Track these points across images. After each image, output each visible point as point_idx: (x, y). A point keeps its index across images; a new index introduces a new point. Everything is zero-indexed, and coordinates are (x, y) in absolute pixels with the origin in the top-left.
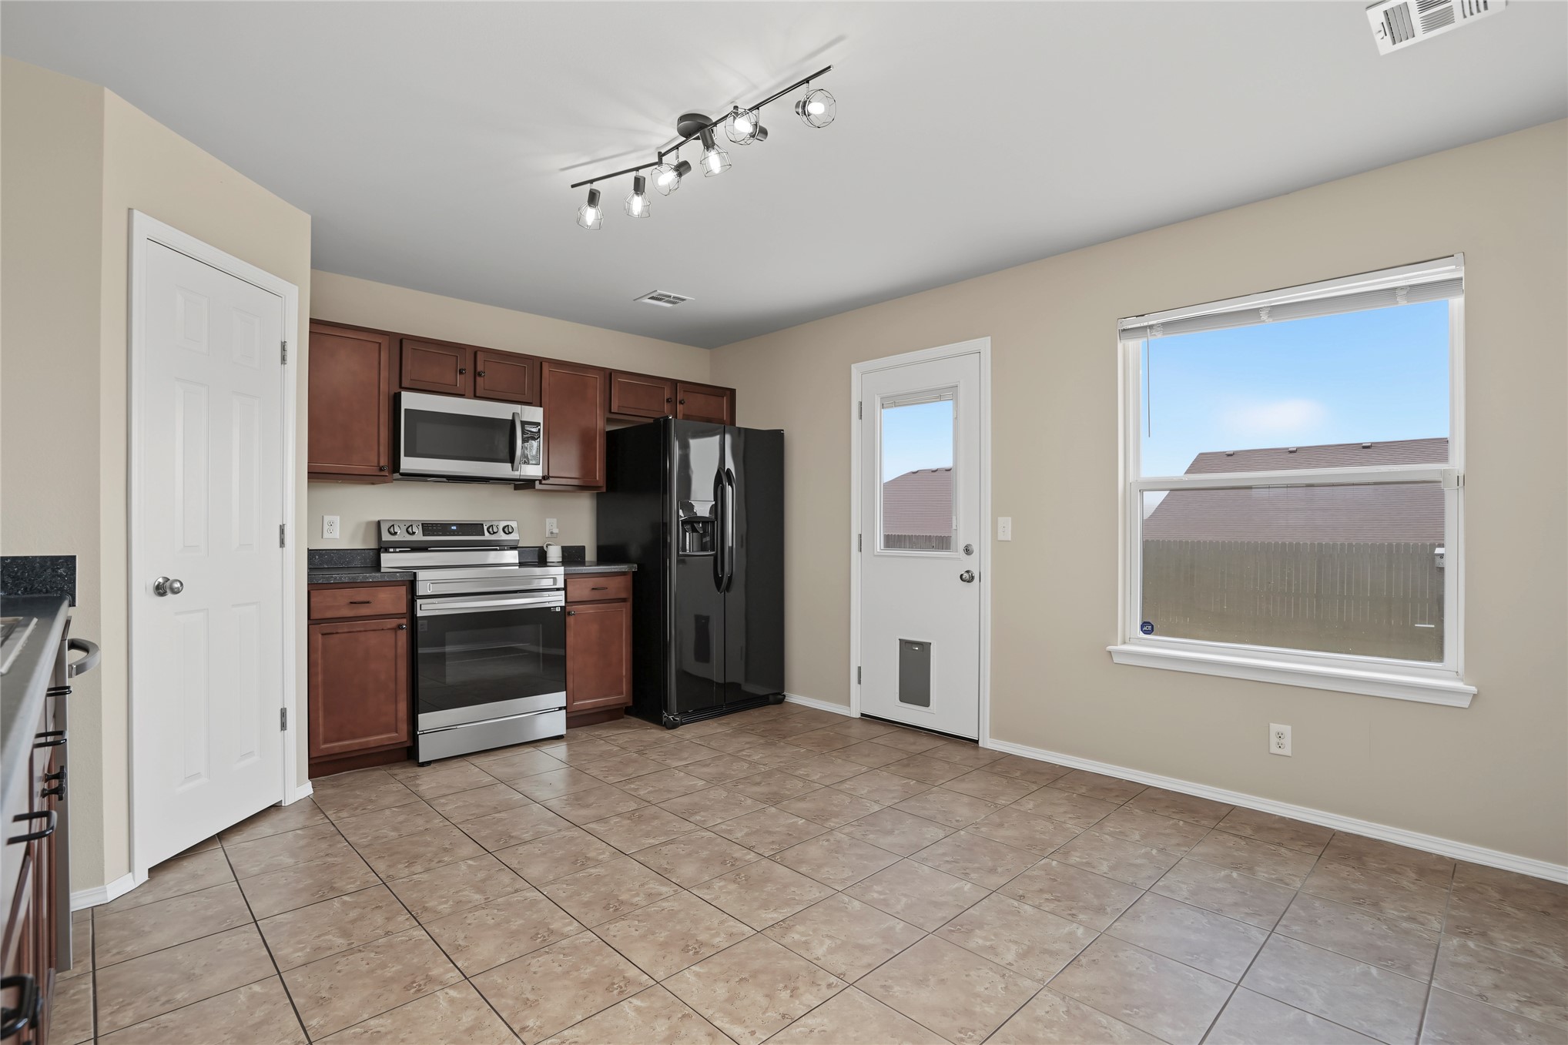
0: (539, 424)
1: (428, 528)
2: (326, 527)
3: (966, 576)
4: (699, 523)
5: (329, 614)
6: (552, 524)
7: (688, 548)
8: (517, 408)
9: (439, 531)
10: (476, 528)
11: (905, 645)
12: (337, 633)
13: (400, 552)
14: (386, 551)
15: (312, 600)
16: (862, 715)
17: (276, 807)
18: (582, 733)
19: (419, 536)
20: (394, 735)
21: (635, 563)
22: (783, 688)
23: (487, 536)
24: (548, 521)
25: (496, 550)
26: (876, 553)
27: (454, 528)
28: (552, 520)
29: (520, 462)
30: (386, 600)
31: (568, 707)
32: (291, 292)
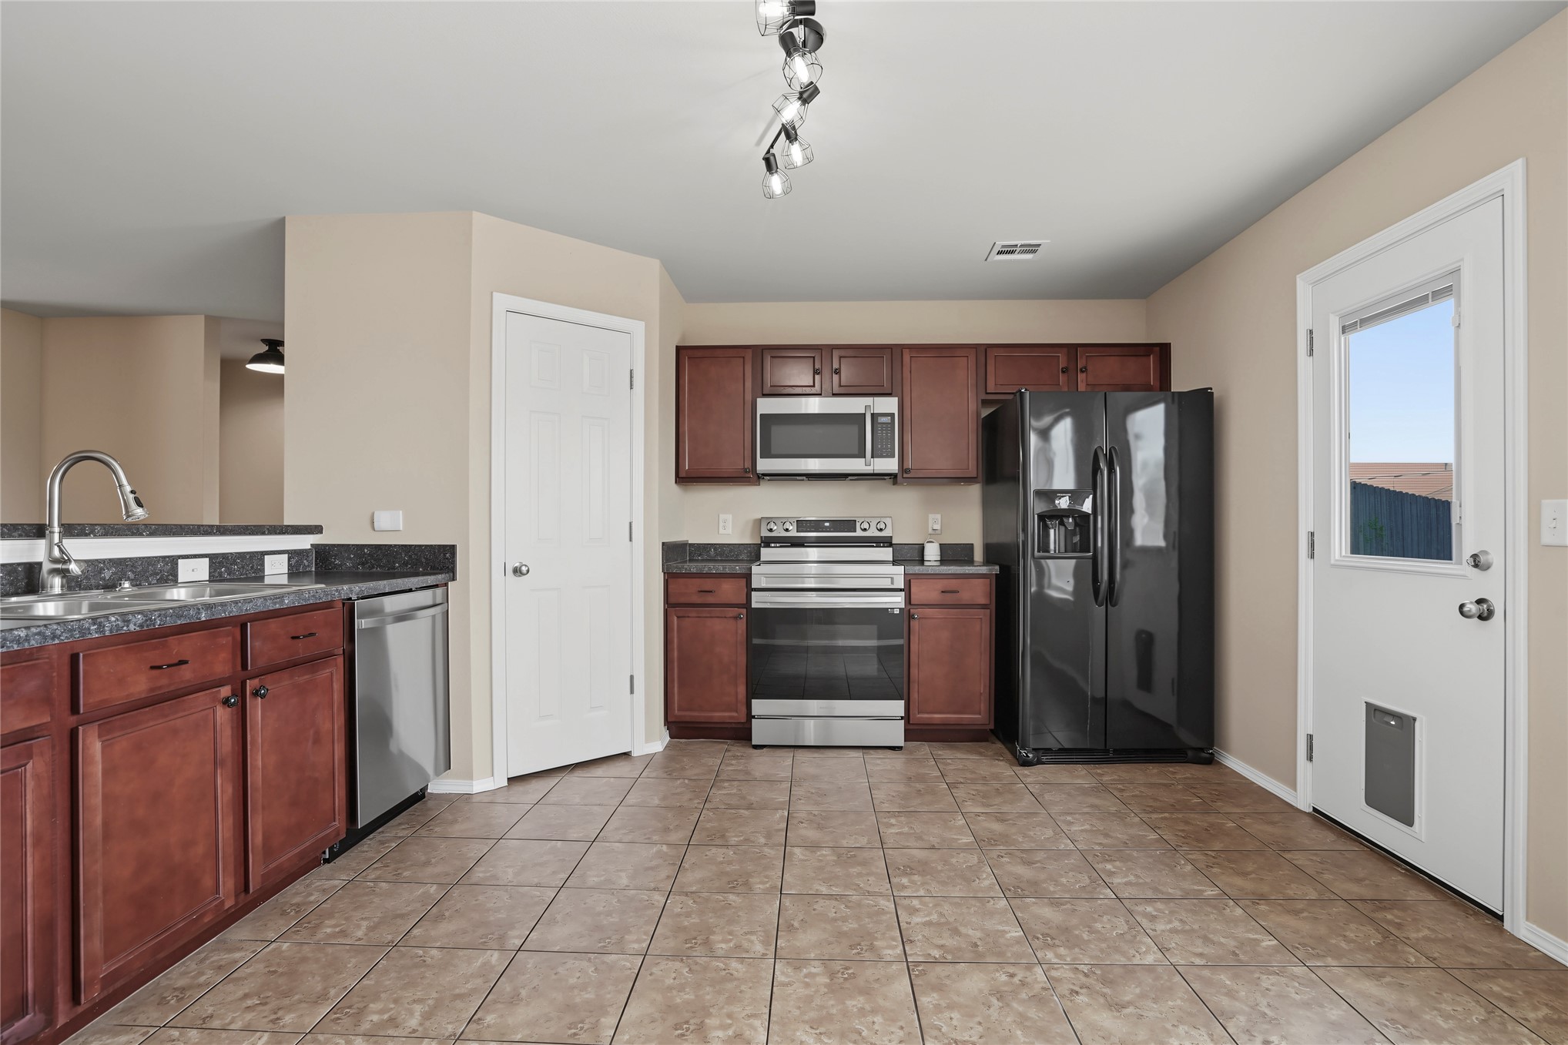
0: (892, 415)
1: (802, 525)
2: (721, 524)
3: (1472, 608)
4: (1069, 517)
5: (682, 600)
6: (935, 521)
7: (1052, 547)
8: (868, 400)
9: (811, 527)
10: (850, 525)
11: (1374, 712)
12: (688, 617)
13: (781, 547)
14: (767, 545)
15: (669, 587)
16: (1315, 810)
17: (626, 755)
18: (924, 749)
19: (793, 533)
20: (735, 714)
21: (996, 564)
22: (1211, 745)
23: (859, 533)
24: (931, 516)
25: (873, 546)
26: (1332, 562)
27: (827, 524)
28: (939, 516)
29: (872, 457)
30: (729, 591)
31: (907, 718)
32: (638, 327)
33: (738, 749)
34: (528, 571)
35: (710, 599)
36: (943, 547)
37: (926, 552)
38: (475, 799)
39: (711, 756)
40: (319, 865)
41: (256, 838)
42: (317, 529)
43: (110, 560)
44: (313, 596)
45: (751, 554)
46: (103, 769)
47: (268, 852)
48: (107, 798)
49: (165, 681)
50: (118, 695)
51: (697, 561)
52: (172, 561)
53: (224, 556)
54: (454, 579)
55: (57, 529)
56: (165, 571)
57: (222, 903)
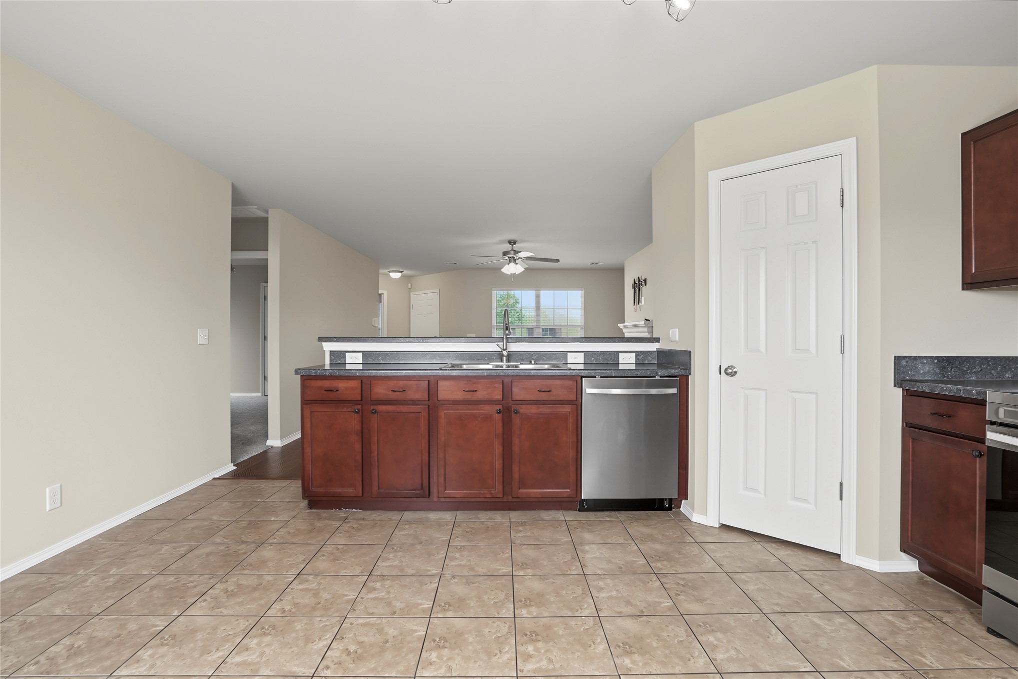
30: (964, 418)
32: (848, 145)
35: (950, 427)
41: (516, 475)
42: (657, 340)
46: (446, 422)
47: (523, 484)
48: (447, 432)
49: (468, 396)
50: (451, 397)
52: (564, 354)
53: (593, 353)
54: (689, 374)
56: (561, 357)
57: (497, 493)
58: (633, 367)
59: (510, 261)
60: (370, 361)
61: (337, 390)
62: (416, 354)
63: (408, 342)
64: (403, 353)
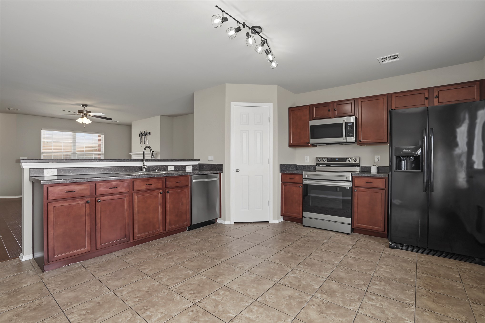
0: (353, 122)
1: (329, 159)
2: (306, 159)
4: (411, 156)
5: (285, 181)
7: (403, 168)
8: (345, 118)
9: (331, 160)
10: (344, 159)
12: (287, 186)
15: (282, 177)
17: (267, 222)
19: (326, 162)
20: (299, 215)
23: (347, 162)
24: (376, 157)
27: (337, 159)
28: (379, 156)
29: (346, 137)
30: (297, 178)
31: (352, 224)
32: (271, 105)
33: (298, 226)
34: (239, 171)
35: (293, 181)
36: (378, 168)
37: (372, 169)
38: (226, 225)
39: (293, 227)
40: (186, 231)
41: (168, 221)
42: (199, 160)
43: (155, 166)
44: (181, 174)
45: (314, 168)
46: (138, 201)
47: (170, 224)
48: (138, 206)
49: (148, 187)
50: (140, 188)
51: (299, 170)
52: (167, 166)
53: (177, 166)
54: (222, 172)
55: (144, 160)
56: (165, 168)
57: (160, 231)
58: (191, 171)
59: (83, 116)
60: (63, 174)
61: (75, 191)
62: (94, 169)
63: (91, 162)
64: (86, 168)
